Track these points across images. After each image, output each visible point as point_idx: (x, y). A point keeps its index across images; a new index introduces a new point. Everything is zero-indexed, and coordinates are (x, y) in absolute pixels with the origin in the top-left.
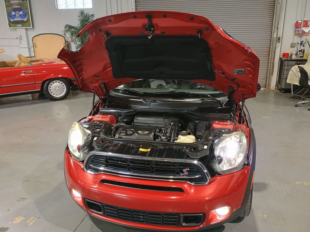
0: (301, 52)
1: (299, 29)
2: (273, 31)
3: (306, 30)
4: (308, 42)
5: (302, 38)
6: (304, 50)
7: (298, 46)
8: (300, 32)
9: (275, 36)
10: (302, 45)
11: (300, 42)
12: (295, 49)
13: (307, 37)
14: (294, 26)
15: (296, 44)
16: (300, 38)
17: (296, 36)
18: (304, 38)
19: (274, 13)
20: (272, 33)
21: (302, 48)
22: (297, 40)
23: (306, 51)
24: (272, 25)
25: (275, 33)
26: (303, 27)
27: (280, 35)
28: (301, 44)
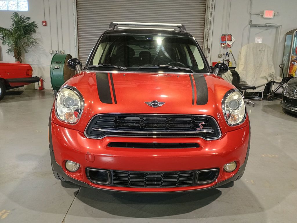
0: (226, 62)
1: (224, 42)
2: (204, 43)
3: (230, 43)
4: (232, 53)
5: (227, 50)
6: (229, 60)
7: (224, 56)
8: (226, 45)
9: (206, 47)
10: (228, 56)
11: (225, 53)
12: (222, 59)
13: (230, 49)
14: (220, 40)
15: (223, 54)
16: (226, 50)
17: (222, 48)
18: (228, 50)
19: (204, 27)
20: (203, 44)
21: (227, 58)
22: (224, 51)
23: (230, 61)
24: (204, 37)
25: (206, 45)
26: (228, 40)
27: (210, 46)
28: (226, 55)
